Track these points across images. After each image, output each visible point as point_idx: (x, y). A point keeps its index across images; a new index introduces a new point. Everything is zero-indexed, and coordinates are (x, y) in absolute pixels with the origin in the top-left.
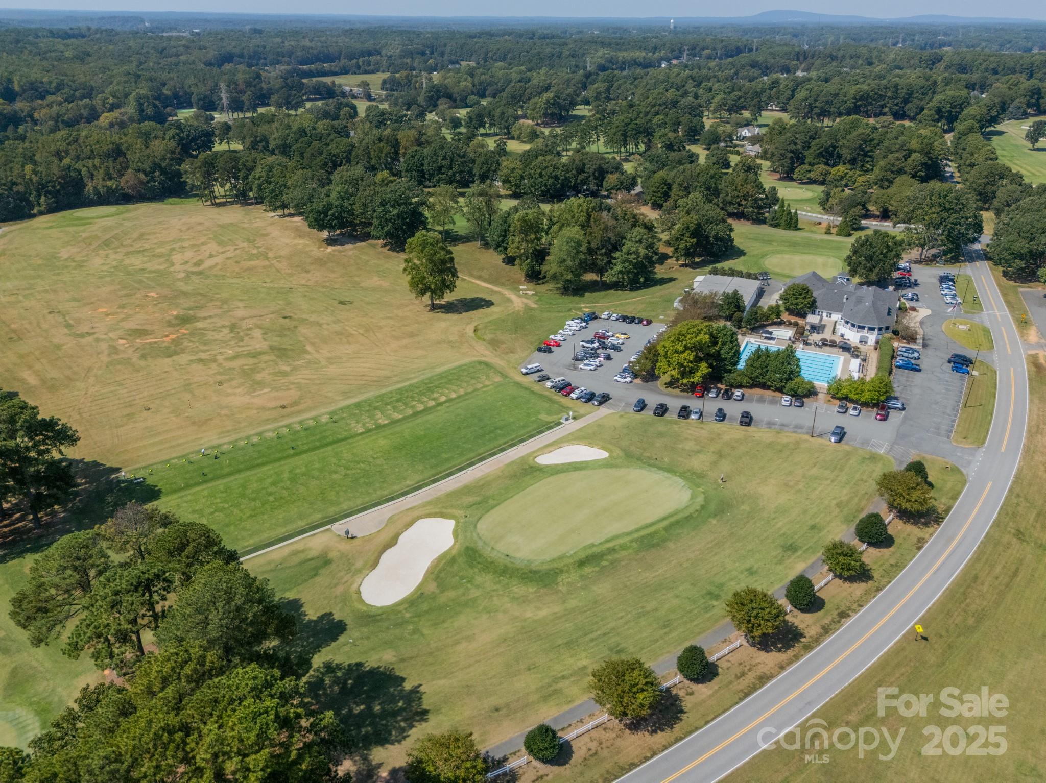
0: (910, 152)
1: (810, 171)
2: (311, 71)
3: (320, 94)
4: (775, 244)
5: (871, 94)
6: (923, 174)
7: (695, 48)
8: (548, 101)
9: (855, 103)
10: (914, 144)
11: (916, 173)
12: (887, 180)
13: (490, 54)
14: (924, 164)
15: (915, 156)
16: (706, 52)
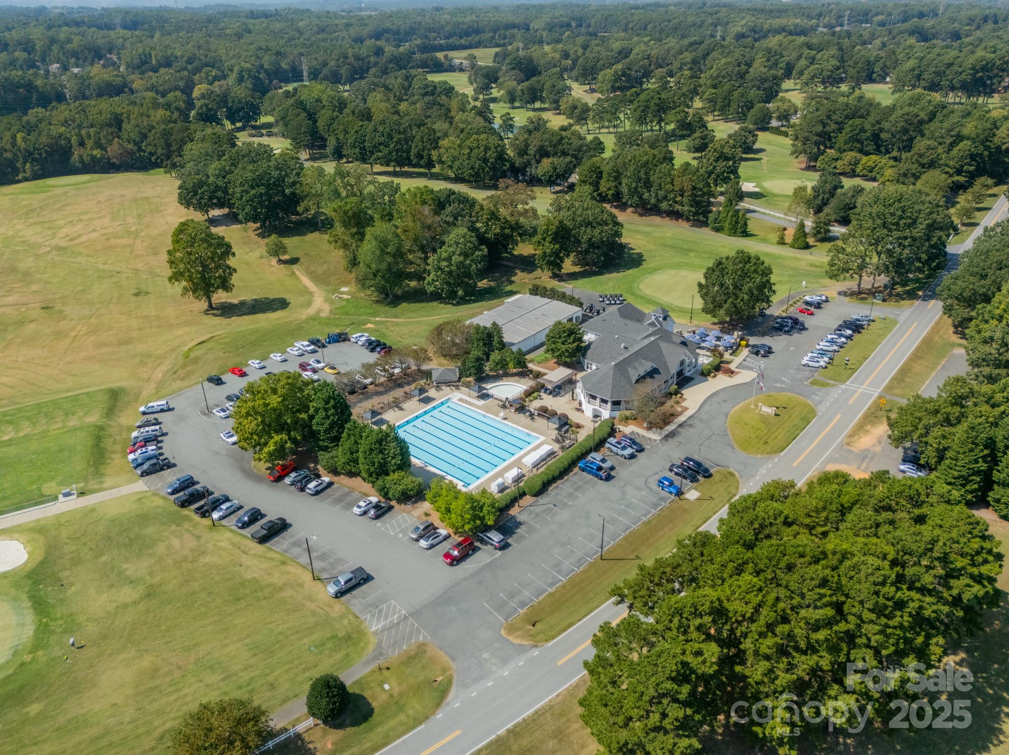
0: (959, 138)
1: (837, 160)
2: (440, 45)
3: (428, 68)
4: (692, 254)
5: (998, 63)
6: (972, 168)
7: (867, 14)
8: (616, 72)
9: (974, 75)
10: (969, 128)
11: (962, 166)
12: (914, 175)
13: (630, 25)
14: (973, 157)
15: (965, 145)
16: (880, 17)
